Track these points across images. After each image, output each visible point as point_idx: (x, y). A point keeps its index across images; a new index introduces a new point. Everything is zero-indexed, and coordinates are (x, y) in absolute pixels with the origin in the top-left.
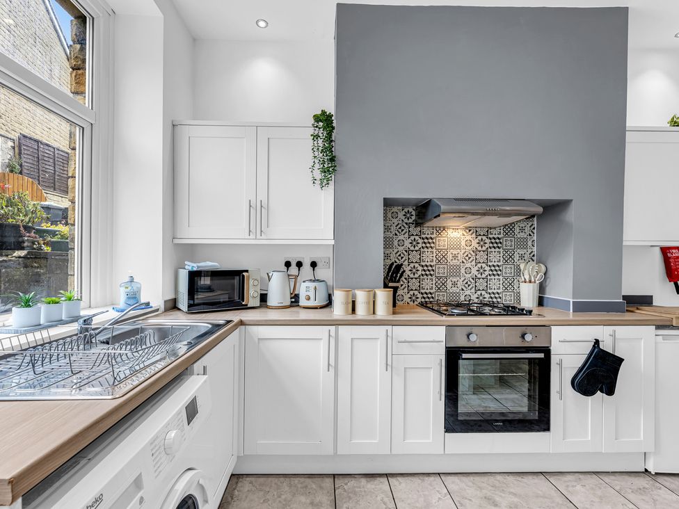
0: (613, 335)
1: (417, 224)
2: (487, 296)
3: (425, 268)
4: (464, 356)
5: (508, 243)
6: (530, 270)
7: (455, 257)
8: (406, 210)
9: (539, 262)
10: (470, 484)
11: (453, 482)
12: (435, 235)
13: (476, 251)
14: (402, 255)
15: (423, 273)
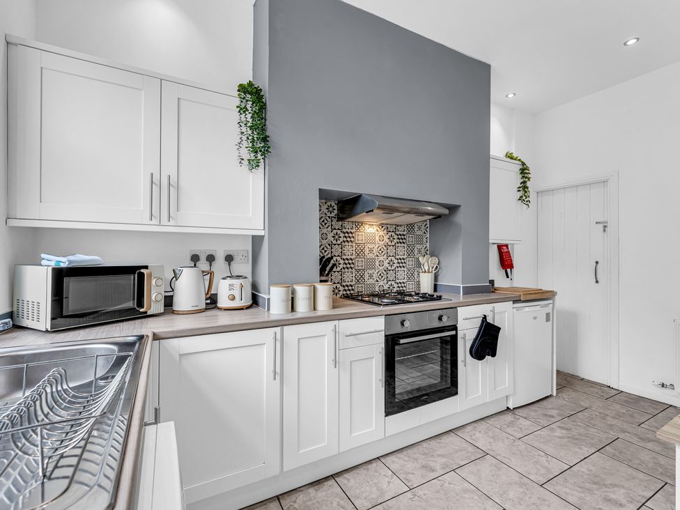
0: (493, 311)
1: (340, 219)
2: (396, 285)
3: (346, 262)
4: (402, 341)
5: (410, 239)
6: (427, 262)
7: (371, 251)
8: (329, 203)
9: (432, 255)
10: (407, 459)
11: (393, 462)
12: (354, 230)
13: (387, 246)
14: (326, 249)
15: (345, 266)
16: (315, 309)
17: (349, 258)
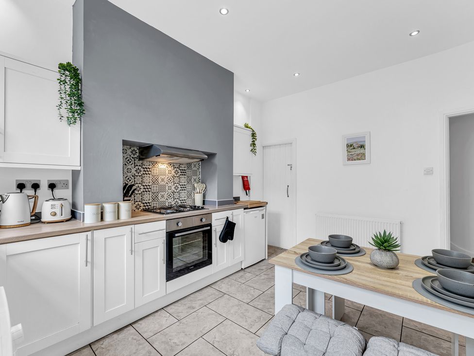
0: (232, 214)
1: (140, 159)
2: (179, 202)
3: (145, 187)
5: (189, 173)
6: (199, 187)
7: (163, 180)
8: (132, 149)
9: (202, 183)
10: (180, 305)
11: (171, 309)
12: (151, 167)
13: (174, 177)
14: (130, 179)
15: (144, 190)
16: (118, 219)
17: (147, 184)
